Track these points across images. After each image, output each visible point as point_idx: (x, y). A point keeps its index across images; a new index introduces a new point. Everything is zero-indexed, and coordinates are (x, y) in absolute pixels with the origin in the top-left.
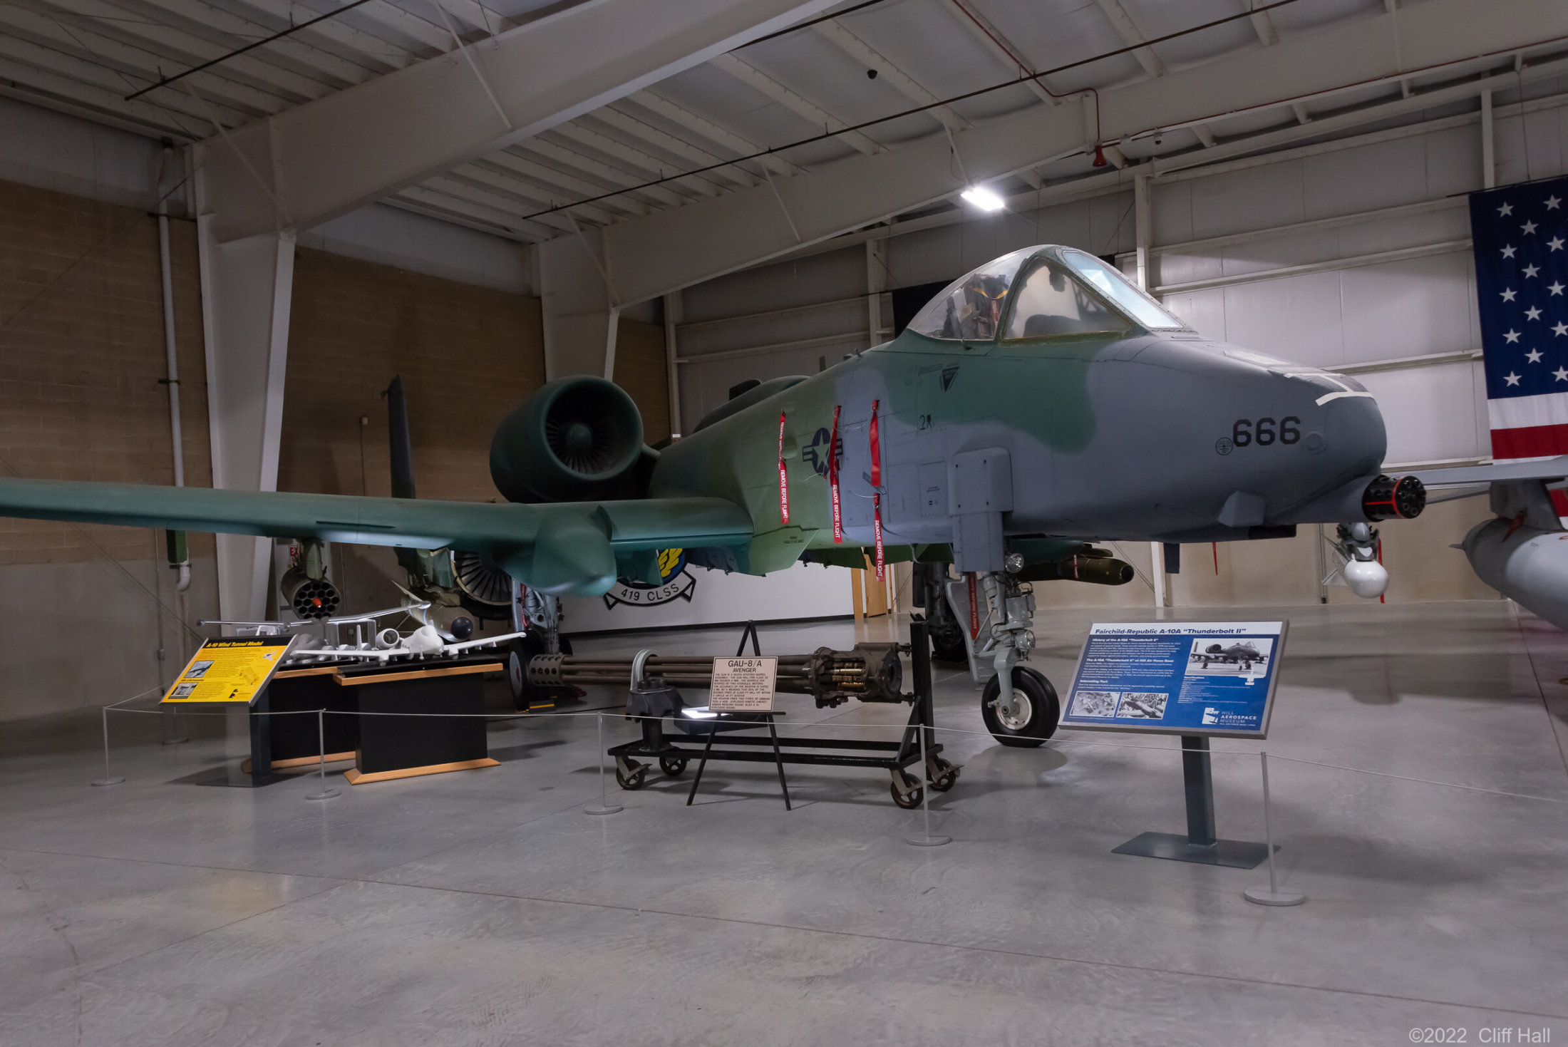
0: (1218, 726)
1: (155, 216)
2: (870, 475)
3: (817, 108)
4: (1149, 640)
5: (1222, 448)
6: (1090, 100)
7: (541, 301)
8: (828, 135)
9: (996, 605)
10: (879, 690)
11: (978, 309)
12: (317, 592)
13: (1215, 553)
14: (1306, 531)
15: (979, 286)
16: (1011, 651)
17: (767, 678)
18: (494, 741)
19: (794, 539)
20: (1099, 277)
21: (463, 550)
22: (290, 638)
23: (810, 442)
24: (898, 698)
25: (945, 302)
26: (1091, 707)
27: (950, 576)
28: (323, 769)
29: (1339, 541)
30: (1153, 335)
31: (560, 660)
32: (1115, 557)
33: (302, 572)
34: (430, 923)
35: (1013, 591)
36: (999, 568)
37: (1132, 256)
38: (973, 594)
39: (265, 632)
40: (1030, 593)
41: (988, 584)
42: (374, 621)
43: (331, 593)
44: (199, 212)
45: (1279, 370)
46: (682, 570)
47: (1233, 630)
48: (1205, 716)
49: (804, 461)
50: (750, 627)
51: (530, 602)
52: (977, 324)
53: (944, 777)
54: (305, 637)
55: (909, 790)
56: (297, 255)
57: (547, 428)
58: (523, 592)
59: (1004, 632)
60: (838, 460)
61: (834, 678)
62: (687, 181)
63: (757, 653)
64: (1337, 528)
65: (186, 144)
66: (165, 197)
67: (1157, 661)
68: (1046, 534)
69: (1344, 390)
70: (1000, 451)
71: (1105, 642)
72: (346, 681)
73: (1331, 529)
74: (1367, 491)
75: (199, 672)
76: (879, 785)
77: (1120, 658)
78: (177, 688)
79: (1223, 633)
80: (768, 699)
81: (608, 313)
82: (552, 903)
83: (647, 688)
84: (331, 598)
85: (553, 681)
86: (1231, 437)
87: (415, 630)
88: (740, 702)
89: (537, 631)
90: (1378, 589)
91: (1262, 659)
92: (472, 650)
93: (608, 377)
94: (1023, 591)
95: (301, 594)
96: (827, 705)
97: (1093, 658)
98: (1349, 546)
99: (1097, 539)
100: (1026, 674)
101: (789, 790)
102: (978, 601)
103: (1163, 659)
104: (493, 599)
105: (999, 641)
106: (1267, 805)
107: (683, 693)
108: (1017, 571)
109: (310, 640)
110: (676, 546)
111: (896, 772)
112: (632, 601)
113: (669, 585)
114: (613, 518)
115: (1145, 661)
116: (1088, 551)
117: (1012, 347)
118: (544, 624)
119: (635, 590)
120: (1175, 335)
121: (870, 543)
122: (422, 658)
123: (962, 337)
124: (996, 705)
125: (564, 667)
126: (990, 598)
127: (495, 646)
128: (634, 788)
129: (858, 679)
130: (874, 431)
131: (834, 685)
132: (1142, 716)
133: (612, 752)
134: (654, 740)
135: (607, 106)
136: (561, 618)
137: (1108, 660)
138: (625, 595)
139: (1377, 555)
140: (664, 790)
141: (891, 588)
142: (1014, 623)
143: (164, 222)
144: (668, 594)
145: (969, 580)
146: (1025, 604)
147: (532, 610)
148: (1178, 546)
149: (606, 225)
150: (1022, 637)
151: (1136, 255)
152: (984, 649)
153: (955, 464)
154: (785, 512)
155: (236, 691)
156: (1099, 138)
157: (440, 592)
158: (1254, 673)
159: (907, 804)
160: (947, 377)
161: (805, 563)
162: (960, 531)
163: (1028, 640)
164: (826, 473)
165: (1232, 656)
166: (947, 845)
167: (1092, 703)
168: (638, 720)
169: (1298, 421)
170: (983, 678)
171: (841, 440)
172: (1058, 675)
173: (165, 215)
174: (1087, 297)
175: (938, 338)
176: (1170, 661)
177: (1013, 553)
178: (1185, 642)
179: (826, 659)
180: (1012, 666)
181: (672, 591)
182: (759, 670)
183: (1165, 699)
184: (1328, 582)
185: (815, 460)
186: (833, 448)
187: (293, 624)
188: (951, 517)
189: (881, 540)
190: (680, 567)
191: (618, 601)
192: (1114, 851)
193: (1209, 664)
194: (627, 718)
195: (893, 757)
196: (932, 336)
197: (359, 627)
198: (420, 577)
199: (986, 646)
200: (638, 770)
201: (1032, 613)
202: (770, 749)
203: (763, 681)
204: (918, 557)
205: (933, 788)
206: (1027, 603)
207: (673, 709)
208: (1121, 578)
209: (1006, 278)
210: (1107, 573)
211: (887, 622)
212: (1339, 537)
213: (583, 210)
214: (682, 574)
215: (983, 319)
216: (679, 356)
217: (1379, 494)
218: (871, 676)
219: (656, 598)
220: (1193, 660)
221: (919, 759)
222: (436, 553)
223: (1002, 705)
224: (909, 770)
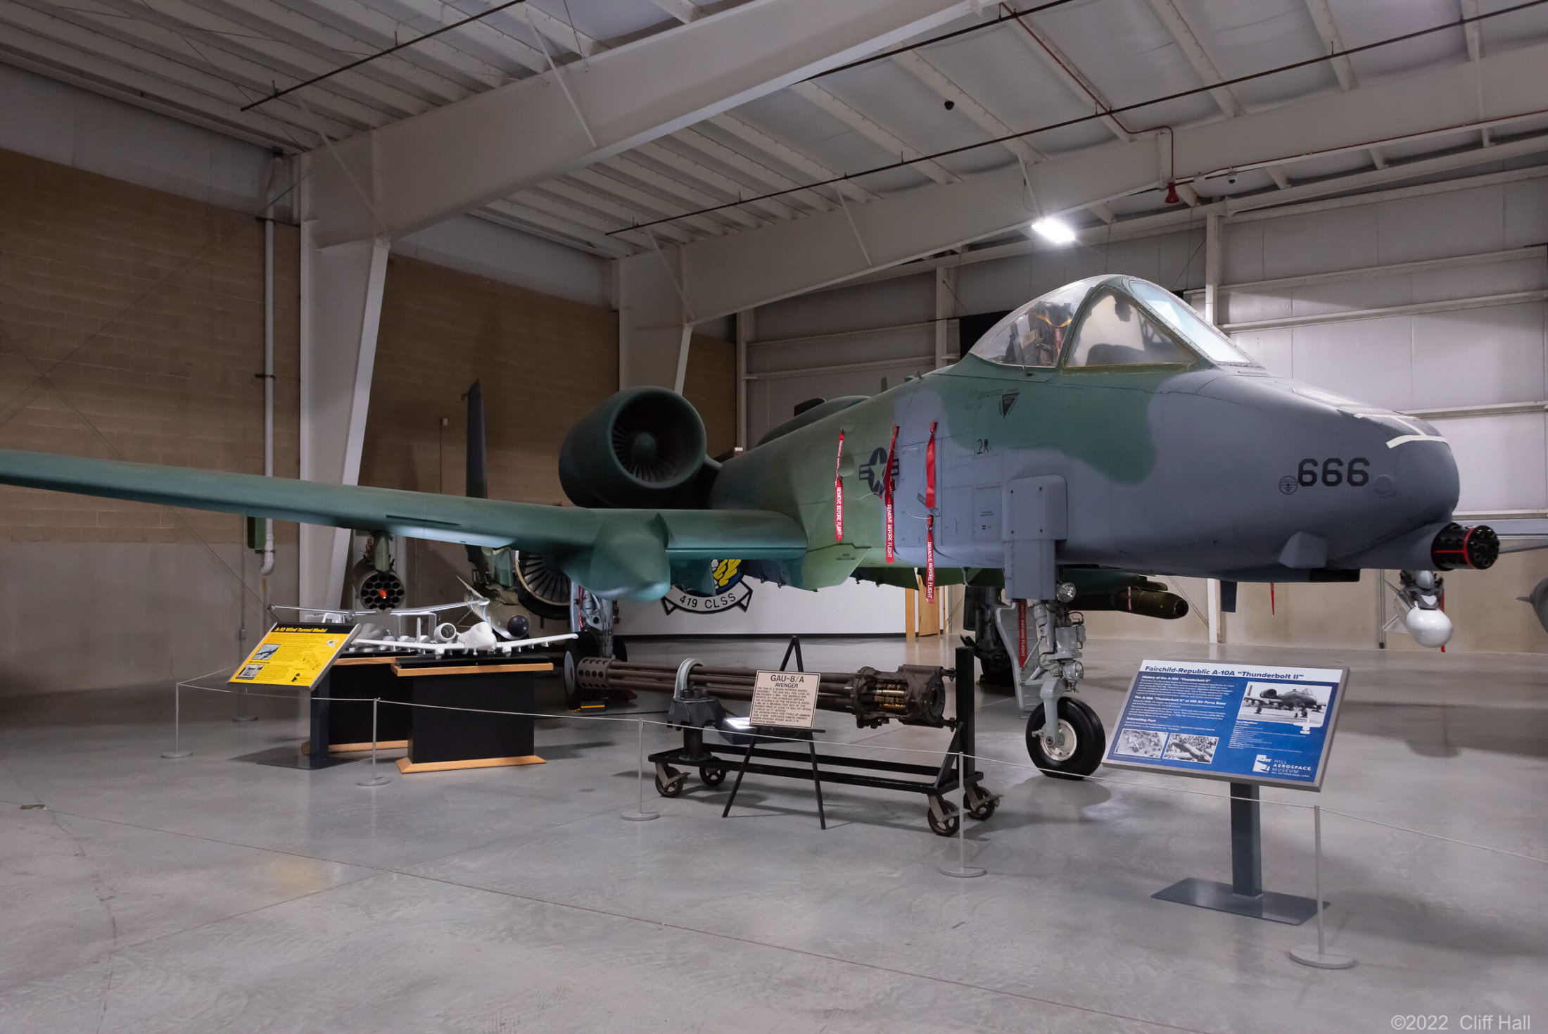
0: (1269, 774)
1: (262, 220)
2: (925, 496)
3: (893, 137)
4: (1201, 681)
5: (1286, 486)
6: (1165, 138)
7: (618, 314)
8: (903, 163)
9: (1045, 634)
10: (920, 714)
11: (1041, 336)
12: (383, 583)
13: (1272, 592)
14: (1368, 575)
15: (1043, 313)
16: (1058, 681)
17: (808, 694)
18: (541, 738)
19: (847, 556)
20: (1166, 308)
21: (528, 551)
22: (353, 627)
23: (867, 461)
24: (940, 723)
25: (1009, 328)
26: (1137, 746)
27: (1002, 601)
28: (374, 755)
29: (1401, 587)
30: (1219, 369)
31: (607, 664)
32: (1169, 591)
33: (371, 563)
34: (456, 922)
35: (1063, 621)
36: (1051, 597)
37: (1201, 293)
38: (1023, 621)
39: (331, 620)
40: (1080, 623)
41: (1038, 612)
42: (435, 614)
43: (397, 585)
44: (303, 217)
45: (1348, 410)
46: (740, 580)
47: (1289, 676)
48: (1256, 763)
49: (861, 479)
50: (795, 641)
51: (587, 604)
52: (1040, 351)
53: (983, 805)
54: (368, 626)
55: (946, 818)
56: (390, 262)
57: (614, 436)
58: (581, 594)
59: (1052, 661)
60: (894, 480)
61: (877, 699)
62: (764, 204)
63: (801, 669)
64: (1401, 574)
65: (295, 154)
66: (272, 203)
67: (1208, 703)
68: (1100, 565)
69: (1416, 434)
70: (1055, 479)
71: (1155, 679)
72: (402, 672)
73: (1393, 576)
74: (1437, 540)
75: (265, 654)
76: (916, 808)
77: (1170, 697)
78: (245, 669)
79: (1280, 678)
80: (808, 716)
81: (681, 327)
82: (577, 910)
83: (689, 698)
84: (396, 590)
85: (599, 684)
86: (1297, 477)
87: (472, 625)
88: (780, 717)
89: (593, 633)
90: (1440, 638)
91: (1319, 707)
92: (525, 648)
93: (678, 390)
94: (1073, 621)
95: (368, 585)
96: (867, 726)
97: (1142, 696)
98: (1412, 592)
99: (1153, 573)
100: (1073, 705)
101: (825, 808)
102: (1027, 628)
103: (1215, 701)
104: (554, 599)
105: (1046, 671)
106: (1318, 858)
107: (725, 703)
108: (1066, 601)
109: (372, 630)
110: (735, 557)
111: (934, 798)
112: (690, 607)
113: (726, 594)
114: (670, 526)
115: (1195, 701)
116: (1143, 584)
117: (1073, 375)
118: (599, 626)
119: (693, 597)
120: (1241, 369)
121: (923, 565)
122: (475, 653)
123: (1023, 363)
124: (1040, 734)
125: (611, 671)
126: (1040, 627)
127: (547, 645)
128: (672, 795)
129: (900, 701)
130: (931, 453)
131: (876, 706)
132: (1191, 759)
133: (652, 758)
134: (695, 750)
135: (689, 128)
136: (617, 621)
137: (1157, 698)
138: (683, 602)
139: (1440, 604)
140: (702, 800)
141: (944, 609)
142: (1063, 653)
143: (270, 225)
144: (725, 603)
145: (1019, 607)
146: (1075, 634)
147: (588, 612)
148: (1235, 585)
149: (684, 244)
150: (1070, 667)
151: (1205, 292)
152: (1031, 677)
153: (1010, 491)
154: (839, 529)
155: (298, 675)
156: (1172, 175)
157: (500, 589)
158: (1311, 721)
159: (944, 832)
160: (1006, 403)
161: (857, 580)
162: (1012, 557)
163: (1076, 671)
164: (881, 493)
165: (1288, 703)
166: (980, 878)
167: (1138, 742)
168: (679, 729)
169: (1366, 463)
170: (1028, 706)
171: (898, 460)
172: (1107, 709)
173: (272, 220)
174: (1152, 327)
175: (1000, 363)
176: (1222, 704)
177: (1065, 582)
178: (1238, 685)
179: (869, 679)
180: (1059, 696)
181: (727, 599)
182: (801, 686)
183: (1215, 743)
184: (1387, 629)
185: (871, 479)
186: (890, 467)
187: (358, 613)
188: (1004, 542)
189: (932, 562)
190: (736, 579)
191: (676, 606)
192: (1153, 896)
193: (1263, 709)
194: (668, 726)
195: (932, 782)
196: (994, 361)
197: (419, 619)
198: (482, 574)
199: (1033, 675)
200: (677, 778)
201: (1082, 644)
202: (808, 766)
203: (805, 697)
204: (970, 579)
205: (972, 816)
206: (1078, 634)
207: (714, 719)
208: (1175, 612)
209: (1071, 307)
210: (1161, 607)
211: (939, 641)
212: (1401, 583)
213: (663, 229)
214: (739, 583)
215: (1046, 346)
216: (749, 372)
217: (1450, 543)
218: (914, 698)
219: (713, 606)
220: (1247, 704)
221: (957, 786)
222: (498, 551)
223: (1047, 735)
224: (947, 796)
